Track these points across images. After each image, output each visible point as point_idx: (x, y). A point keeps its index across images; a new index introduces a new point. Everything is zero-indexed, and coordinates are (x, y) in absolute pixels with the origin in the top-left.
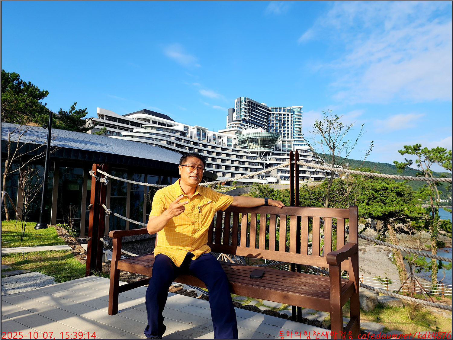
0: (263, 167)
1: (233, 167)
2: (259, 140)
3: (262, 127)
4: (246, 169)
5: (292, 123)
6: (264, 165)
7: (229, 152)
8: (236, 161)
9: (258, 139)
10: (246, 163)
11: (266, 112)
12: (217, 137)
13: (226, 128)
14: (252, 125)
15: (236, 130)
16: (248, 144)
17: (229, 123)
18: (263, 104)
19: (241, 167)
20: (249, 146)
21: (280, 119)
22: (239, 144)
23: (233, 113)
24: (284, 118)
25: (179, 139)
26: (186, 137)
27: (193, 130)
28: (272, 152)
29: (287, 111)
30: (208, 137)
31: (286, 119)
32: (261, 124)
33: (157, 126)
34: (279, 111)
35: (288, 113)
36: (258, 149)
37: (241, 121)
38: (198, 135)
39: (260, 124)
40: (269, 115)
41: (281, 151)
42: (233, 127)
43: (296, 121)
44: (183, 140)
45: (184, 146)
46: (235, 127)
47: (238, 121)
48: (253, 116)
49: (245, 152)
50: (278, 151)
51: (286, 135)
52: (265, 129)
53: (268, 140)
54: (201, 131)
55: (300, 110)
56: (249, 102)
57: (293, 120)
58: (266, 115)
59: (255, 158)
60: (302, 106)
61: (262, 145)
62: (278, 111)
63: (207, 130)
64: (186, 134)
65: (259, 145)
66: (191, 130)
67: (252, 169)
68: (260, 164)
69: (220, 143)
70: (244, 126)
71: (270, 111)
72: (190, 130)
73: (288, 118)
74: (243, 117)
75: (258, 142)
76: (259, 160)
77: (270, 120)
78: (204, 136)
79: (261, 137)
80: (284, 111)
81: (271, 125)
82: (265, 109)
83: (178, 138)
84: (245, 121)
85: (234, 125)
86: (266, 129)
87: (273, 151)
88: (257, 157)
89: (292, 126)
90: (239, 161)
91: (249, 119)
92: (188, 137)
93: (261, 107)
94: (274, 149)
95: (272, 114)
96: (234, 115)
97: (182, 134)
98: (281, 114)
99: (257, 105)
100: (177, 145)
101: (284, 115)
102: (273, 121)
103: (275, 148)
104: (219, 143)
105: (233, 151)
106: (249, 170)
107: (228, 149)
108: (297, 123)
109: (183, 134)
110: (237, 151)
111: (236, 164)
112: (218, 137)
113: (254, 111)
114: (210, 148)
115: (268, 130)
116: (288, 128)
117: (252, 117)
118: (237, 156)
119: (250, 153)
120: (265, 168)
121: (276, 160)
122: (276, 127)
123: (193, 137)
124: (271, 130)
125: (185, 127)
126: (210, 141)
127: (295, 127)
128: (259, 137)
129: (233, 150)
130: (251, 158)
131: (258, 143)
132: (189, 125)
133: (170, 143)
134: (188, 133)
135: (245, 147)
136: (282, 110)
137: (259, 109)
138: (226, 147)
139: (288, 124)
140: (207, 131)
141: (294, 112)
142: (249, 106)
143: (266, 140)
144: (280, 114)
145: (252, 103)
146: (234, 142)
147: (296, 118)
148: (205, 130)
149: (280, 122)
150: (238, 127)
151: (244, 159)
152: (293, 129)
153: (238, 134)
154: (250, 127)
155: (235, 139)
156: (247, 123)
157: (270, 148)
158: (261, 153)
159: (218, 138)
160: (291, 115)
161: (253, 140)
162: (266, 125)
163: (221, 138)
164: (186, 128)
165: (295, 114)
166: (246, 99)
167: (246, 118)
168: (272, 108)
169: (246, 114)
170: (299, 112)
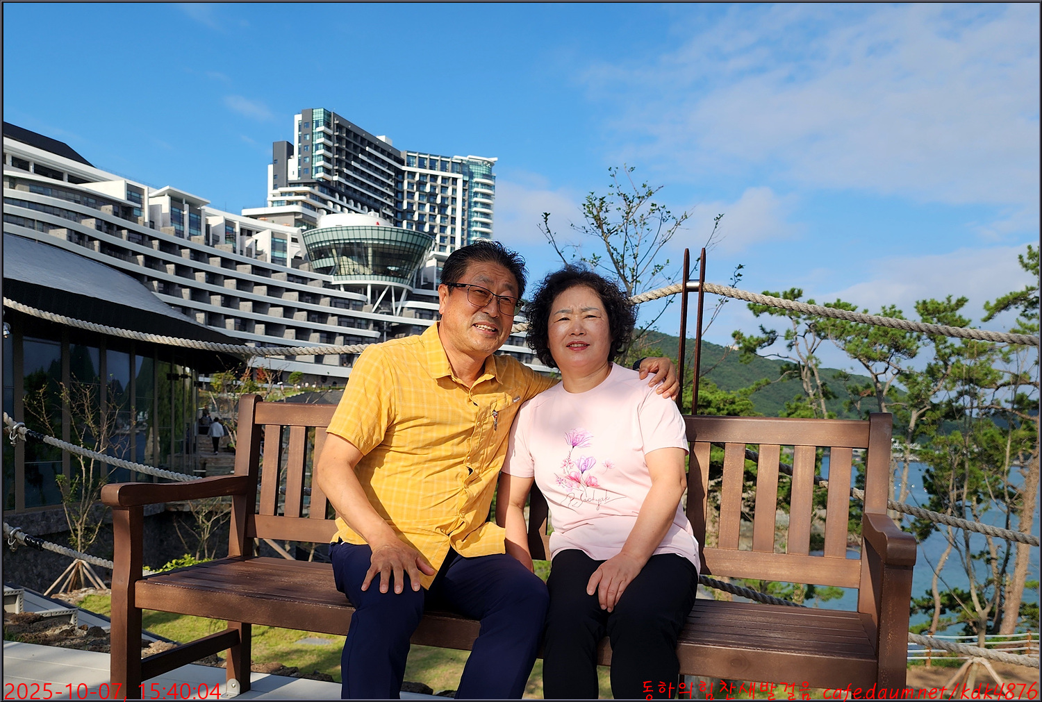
0: (382, 335)
1: (289, 327)
2: (370, 250)
3: (377, 211)
4: (329, 337)
5: (466, 207)
6: (385, 327)
7: (278, 280)
8: (300, 310)
9: (366, 248)
10: (330, 318)
11: (390, 166)
12: (237, 230)
13: (266, 206)
14: (347, 203)
15: (299, 213)
16: (336, 261)
17: (275, 187)
18: (382, 138)
19: (315, 331)
20: (340, 265)
21: (432, 191)
22: (309, 258)
23: (289, 157)
24: (444, 189)
25: (110, 227)
26: (136, 221)
27: (157, 201)
28: (408, 291)
29: (452, 168)
30: (208, 226)
31: (449, 192)
32: (376, 200)
33: (31, 175)
34: (428, 166)
35: (455, 175)
36: (368, 277)
37: (314, 187)
38: (176, 217)
39: (371, 202)
40: (400, 176)
41: (432, 289)
42: (290, 203)
43: (476, 203)
44: (125, 232)
45: (130, 253)
46: (296, 202)
47: (306, 184)
48: (350, 173)
49: (327, 285)
50: (424, 287)
51: (448, 240)
52: (386, 217)
53: (397, 252)
54: (186, 207)
55: (490, 170)
56: (339, 127)
57: (470, 197)
58: (389, 176)
59: (358, 305)
60: (496, 159)
61: (377, 265)
62: (425, 167)
63: (205, 204)
64: (136, 212)
65: (370, 266)
66: (153, 202)
67: (347, 338)
68: (372, 325)
69: (249, 250)
70: (325, 201)
71: (402, 163)
72: (148, 202)
73: (454, 190)
74: (321, 175)
75: (367, 257)
76: (368, 313)
77: (403, 193)
78: (195, 223)
79: (376, 242)
80: (443, 168)
81: (405, 206)
82: (389, 156)
83: (106, 223)
84: (327, 188)
85: (293, 198)
86: (389, 217)
87: (410, 288)
88: (364, 303)
89: (466, 217)
90: (310, 312)
91: (340, 183)
92: (140, 223)
93: (376, 148)
94: (412, 281)
95: (409, 173)
96: (293, 164)
97: (120, 210)
98: (434, 178)
99: (363, 140)
100: (106, 247)
101: (444, 179)
102: (411, 195)
103: (417, 279)
104: (245, 251)
105: (291, 279)
106: (340, 339)
107: (275, 272)
108: (479, 209)
109: (125, 211)
110: (304, 280)
111: (300, 320)
112: (242, 230)
113: (356, 159)
114: (214, 265)
115: (397, 223)
116: (453, 219)
117: (348, 177)
118: (303, 295)
119: (342, 289)
120: (387, 335)
121: (418, 315)
122: (419, 214)
123: (159, 223)
124: (405, 222)
125: (130, 188)
126: (216, 241)
127: (474, 219)
128: (370, 242)
129: (291, 277)
130: (347, 303)
131: (367, 260)
132: (144, 183)
133: (79, 237)
134: (141, 209)
135: (326, 270)
136: (438, 164)
137: (370, 155)
138: (267, 263)
139: (454, 210)
140: (206, 209)
141: (471, 175)
142: (339, 139)
143: (392, 251)
144: (432, 176)
145: (348, 132)
146: (293, 250)
147: (476, 193)
148: (199, 206)
149: (432, 200)
150: (305, 204)
151: (323, 307)
152: (469, 226)
153: (304, 228)
154: (342, 207)
155: (294, 240)
156: (332, 192)
157: (401, 277)
158: (377, 290)
159: (241, 234)
160: (465, 182)
161: (352, 249)
162: (389, 206)
163: (250, 233)
164: (134, 193)
165: (475, 180)
166: (331, 116)
167: (329, 177)
168: (409, 154)
169: (330, 166)
170: (485, 176)
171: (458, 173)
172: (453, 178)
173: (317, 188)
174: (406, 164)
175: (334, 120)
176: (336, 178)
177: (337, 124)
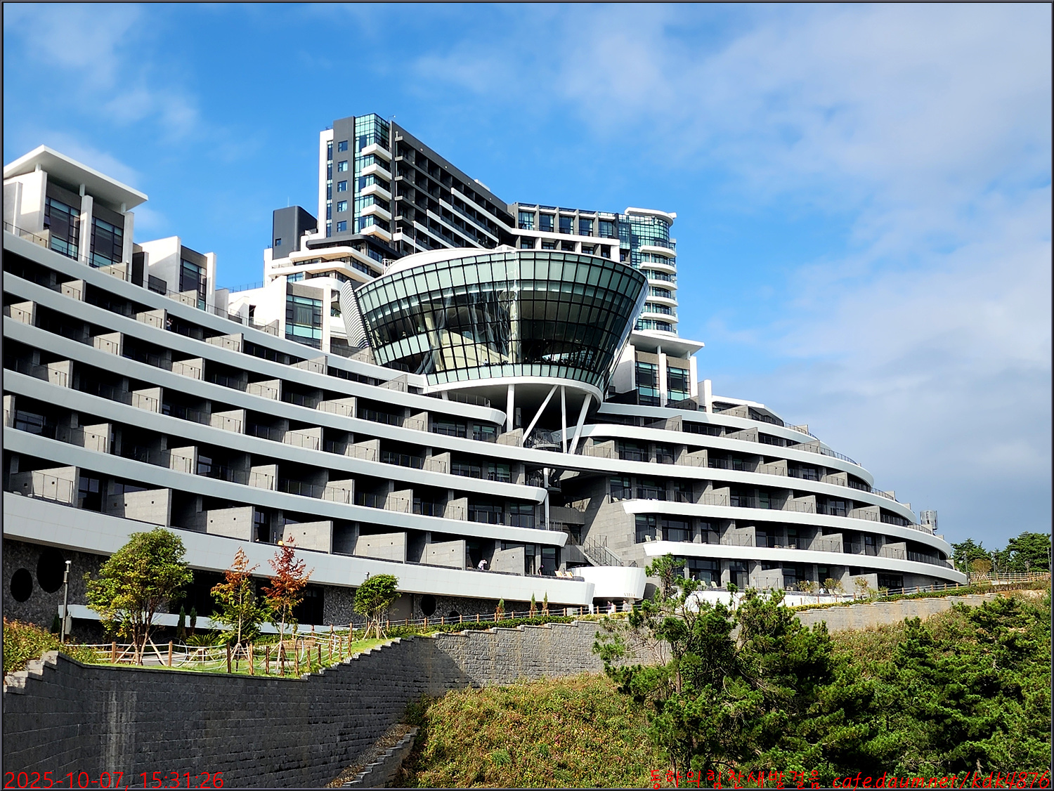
6: (554, 477)
11: (491, 226)
16: (433, 342)
19: (400, 485)
20: (442, 351)
28: (592, 405)
29: (600, 229)
34: (557, 226)
35: (605, 241)
37: (358, 248)
41: (635, 403)
46: (326, 274)
47: (343, 243)
49: (416, 390)
56: (403, 148)
59: (487, 430)
61: (528, 345)
62: (551, 230)
68: (522, 474)
71: (511, 222)
74: (371, 229)
76: (511, 448)
80: (584, 230)
82: (490, 207)
84: (382, 251)
91: (406, 246)
93: (468, 192)
95: (524, 238)
98: (569, 247)
99: (445, 176)
101: (586, 249)
113: (434, 207)
128: (516, 287)
136: (575, 224)
137: (458, 203)
142: (403, 169)
144: (565, 243)
145: (420, 158)
151: (414, 432)
157: (582, 368)
165: (640, 249)
166: (387, 129)
167: (385, 235)
168: (522, 208)
169: (387, 215)
170: (656, 241)
171: (609, 237)
172: (603, 246)
173: (364, 251)
174: (517, 224)
175: (394, 136)
176: (399, 236)
177: (398, 142)
